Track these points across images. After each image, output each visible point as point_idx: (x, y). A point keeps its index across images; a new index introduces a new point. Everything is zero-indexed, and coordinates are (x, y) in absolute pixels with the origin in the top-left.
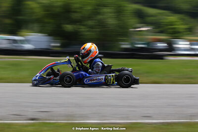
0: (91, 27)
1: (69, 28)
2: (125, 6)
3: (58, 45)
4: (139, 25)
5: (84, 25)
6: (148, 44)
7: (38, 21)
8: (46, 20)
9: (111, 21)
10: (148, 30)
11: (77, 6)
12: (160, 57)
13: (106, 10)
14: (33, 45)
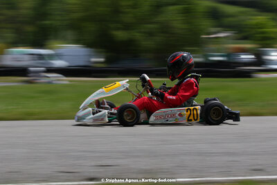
3: (102, 60)
6: (228, 55)
10: (227, 36)
12: (247, 75)
14: (66, 61)
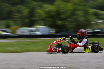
0: (71, 22)
1: (59, 23)
2: (88, 10)
3: (54, 32)
4: (96, 20)
5: (67, 21)
6: (101, 29)
7: (43, 19)
8: (47, 19)
9: (81, 18)
10: (101, 22)
11: (63, 11)
13: (78, 13)
14: (40, 32)
